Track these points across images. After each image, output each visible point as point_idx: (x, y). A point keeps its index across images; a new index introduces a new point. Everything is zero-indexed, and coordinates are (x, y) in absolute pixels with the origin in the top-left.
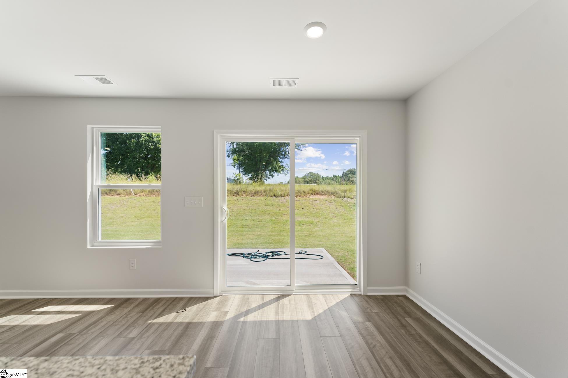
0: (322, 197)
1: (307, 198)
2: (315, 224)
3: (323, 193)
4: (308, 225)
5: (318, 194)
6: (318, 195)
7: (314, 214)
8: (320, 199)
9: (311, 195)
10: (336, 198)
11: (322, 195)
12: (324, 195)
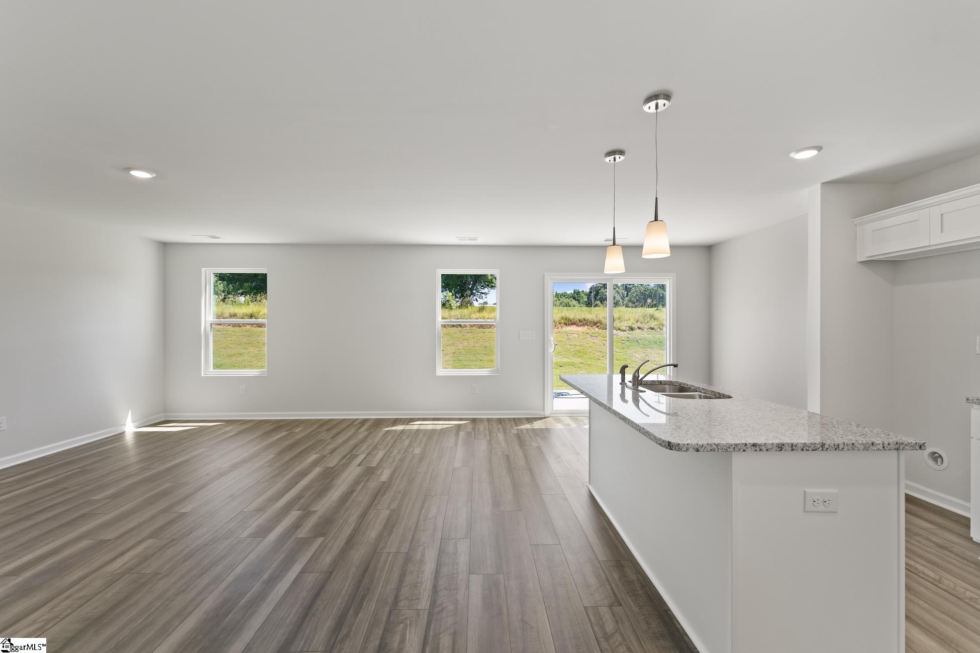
0: (580, 329)
1: (559, 330)
2: (578, 366)
3: (582, 323)
4: (568, 367)
5: (573, 324)
6: (574, 326)
7: (574, 353)
8: (578, 331)
9: (565, 326)
10: (600, 330)
11: (581, 326)
12: (583, 325)
